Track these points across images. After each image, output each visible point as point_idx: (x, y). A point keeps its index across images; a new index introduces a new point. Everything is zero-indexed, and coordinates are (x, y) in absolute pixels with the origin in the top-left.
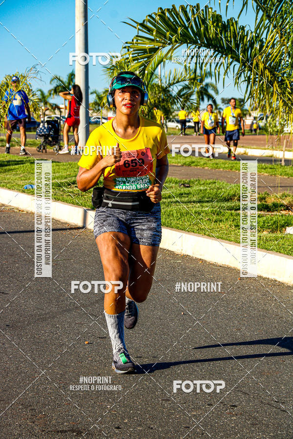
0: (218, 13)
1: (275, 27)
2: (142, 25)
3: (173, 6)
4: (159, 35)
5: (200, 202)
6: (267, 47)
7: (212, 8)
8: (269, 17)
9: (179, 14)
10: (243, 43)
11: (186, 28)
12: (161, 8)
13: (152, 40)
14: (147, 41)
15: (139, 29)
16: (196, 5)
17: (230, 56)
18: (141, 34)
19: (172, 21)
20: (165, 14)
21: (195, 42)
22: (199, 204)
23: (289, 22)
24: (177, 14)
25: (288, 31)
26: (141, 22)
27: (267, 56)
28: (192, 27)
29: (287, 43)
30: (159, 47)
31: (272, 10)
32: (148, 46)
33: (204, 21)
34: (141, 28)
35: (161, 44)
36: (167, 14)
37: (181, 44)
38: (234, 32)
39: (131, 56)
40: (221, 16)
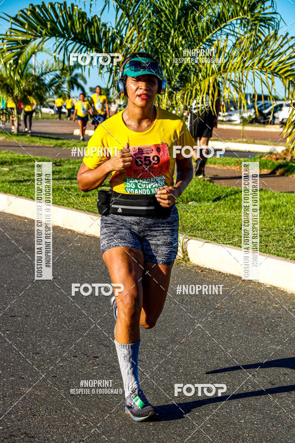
0: (83, 10)
1: (133, 24)
2: (15, 19)
3: (43, 3)
4: (30, 29)
5: (69, 179)
6: (127, 42)
7: (77, 6)
8: (128, 15)
9: (48, 10)
10: (106, 38)
11: (55, 23)
12: (32, 5)
13: (25, 33)
14: (19, 34)
15: (12, 23)
16: (63, 3)
17: (94, 49)
18: (14, 27)
19: (42, 16)
20: (35, 10)
21: (63, 36)
22: (68, 181)
23: (145, 21)
24: (47, 11)
25: (144, 28)
26: (14, 16)
27: (127, 51)
28: (60, 23)
29: (144, 39)
30: (31, 39)
31: (131, 9)
32: (20, 38)
33: (71, 17)
34: (14, 22)
35: (33, 37)
36: (37, 10)
37: (50, 37)
38: (98, 28)
39: (5, 46)
40: (85, 14)
